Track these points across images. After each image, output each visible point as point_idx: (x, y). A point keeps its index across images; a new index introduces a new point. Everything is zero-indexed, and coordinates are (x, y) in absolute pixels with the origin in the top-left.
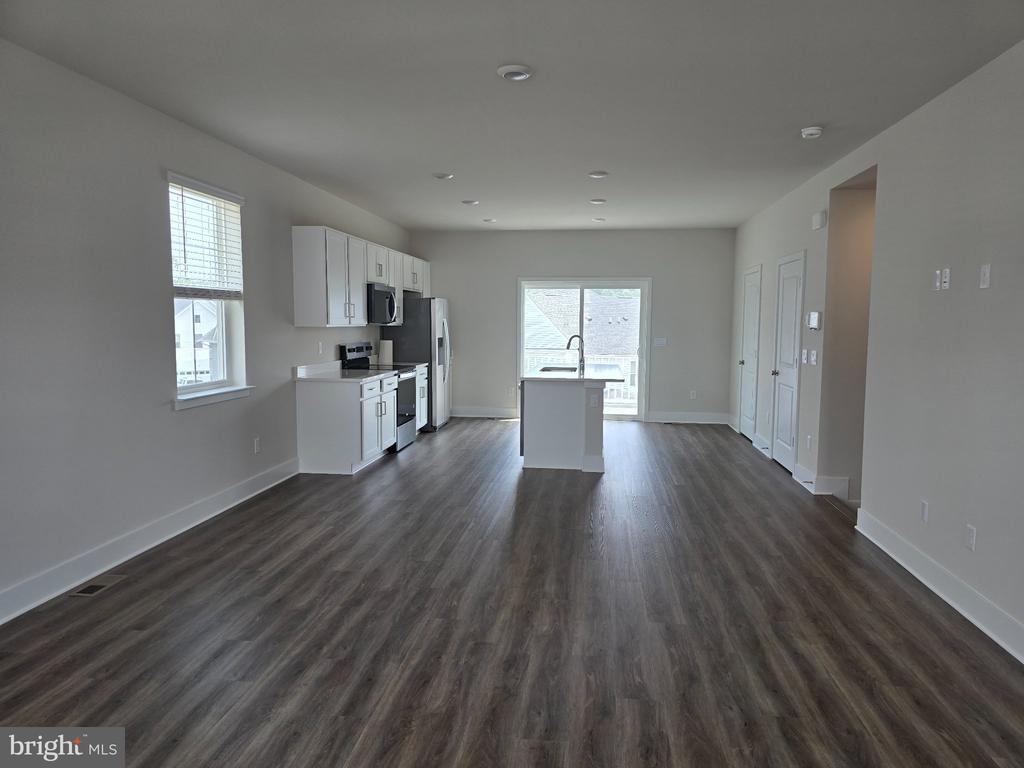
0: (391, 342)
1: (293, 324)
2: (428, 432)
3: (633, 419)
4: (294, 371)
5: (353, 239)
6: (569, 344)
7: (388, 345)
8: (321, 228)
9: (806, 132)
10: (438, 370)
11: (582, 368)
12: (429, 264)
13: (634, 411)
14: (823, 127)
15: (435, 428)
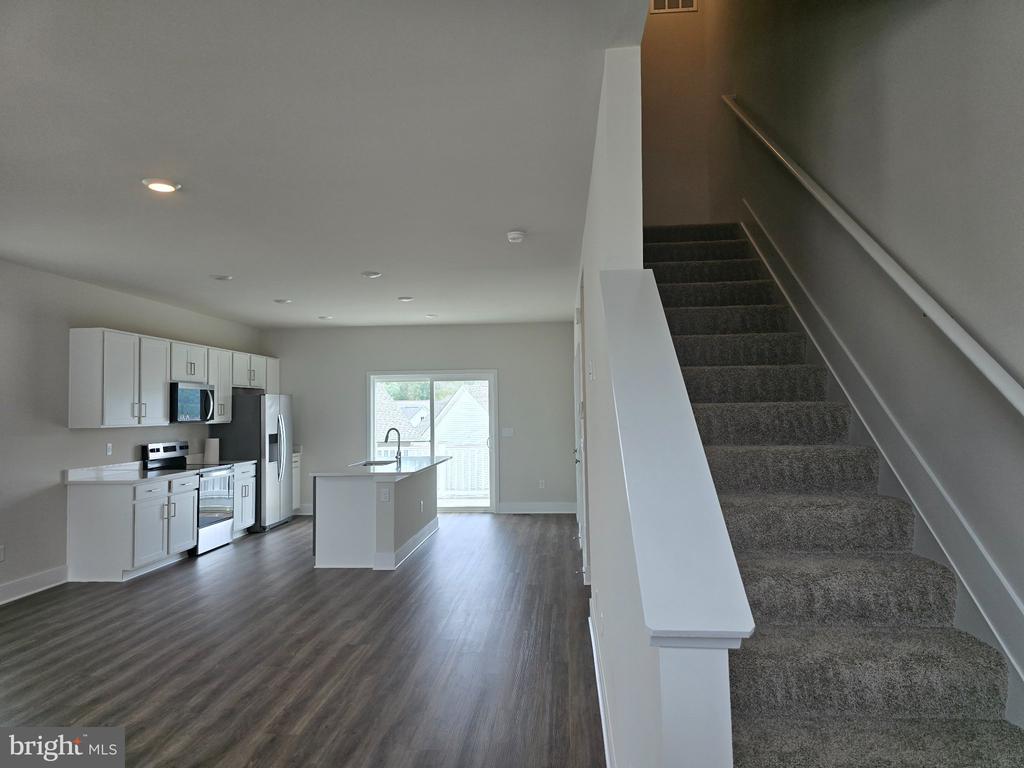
0: (217, 440)
1: (67, 427)
2: (254, 533)
3: (484, 511)
4: (64, 474)
5: (148, 341)
6: (387, 437)
7: (215, 442)
8: (98, 331)
9: (511, 235)
10: (269, 468)
11: (399, 460)
12: (278, 360)
13: (486, 503)
14: (523, 231)
15: (264, 528)
